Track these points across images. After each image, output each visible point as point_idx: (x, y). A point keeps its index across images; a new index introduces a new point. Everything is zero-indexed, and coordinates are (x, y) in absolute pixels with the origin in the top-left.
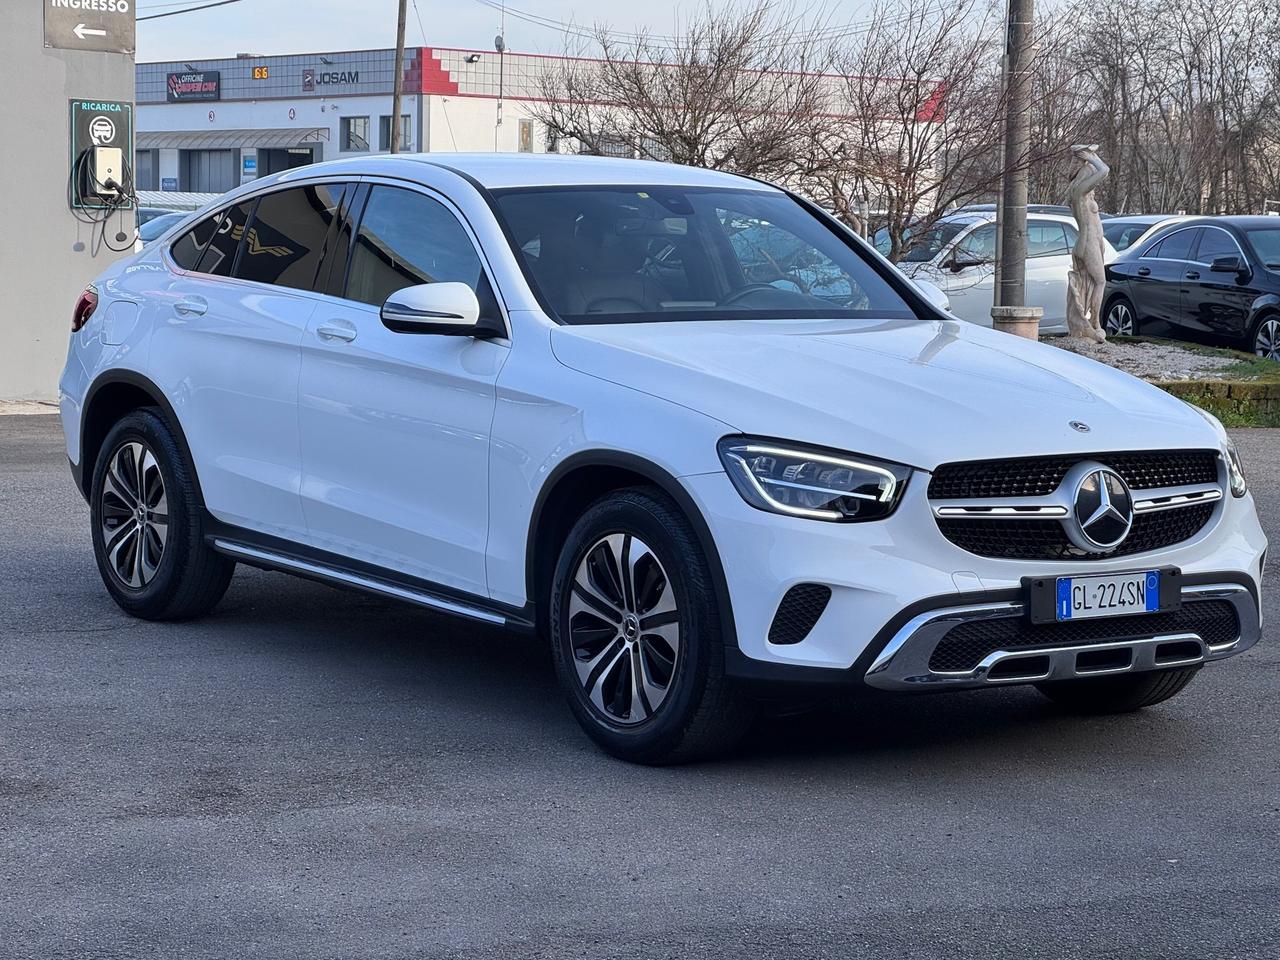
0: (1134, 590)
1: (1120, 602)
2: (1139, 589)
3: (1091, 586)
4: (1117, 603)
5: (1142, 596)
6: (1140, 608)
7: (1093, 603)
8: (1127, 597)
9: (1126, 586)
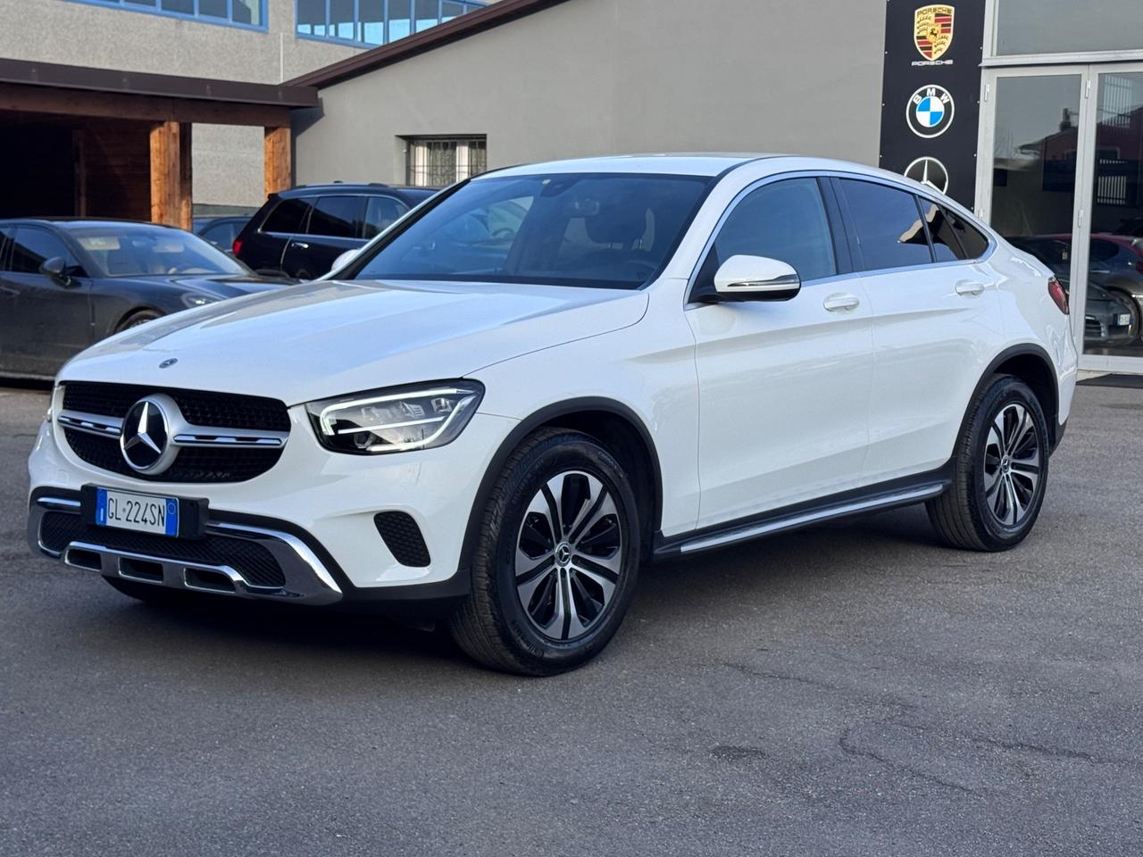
0: (156, 512)
1: (142, 520)
2: (160, 512)
3: (122, 499)
4: (140, 520)
5: (163, 519)
6: (160, 530)
7: (123, 516)
8: (149, 517)
9: (149, 506)
